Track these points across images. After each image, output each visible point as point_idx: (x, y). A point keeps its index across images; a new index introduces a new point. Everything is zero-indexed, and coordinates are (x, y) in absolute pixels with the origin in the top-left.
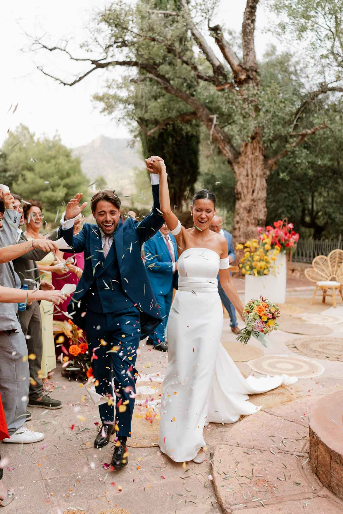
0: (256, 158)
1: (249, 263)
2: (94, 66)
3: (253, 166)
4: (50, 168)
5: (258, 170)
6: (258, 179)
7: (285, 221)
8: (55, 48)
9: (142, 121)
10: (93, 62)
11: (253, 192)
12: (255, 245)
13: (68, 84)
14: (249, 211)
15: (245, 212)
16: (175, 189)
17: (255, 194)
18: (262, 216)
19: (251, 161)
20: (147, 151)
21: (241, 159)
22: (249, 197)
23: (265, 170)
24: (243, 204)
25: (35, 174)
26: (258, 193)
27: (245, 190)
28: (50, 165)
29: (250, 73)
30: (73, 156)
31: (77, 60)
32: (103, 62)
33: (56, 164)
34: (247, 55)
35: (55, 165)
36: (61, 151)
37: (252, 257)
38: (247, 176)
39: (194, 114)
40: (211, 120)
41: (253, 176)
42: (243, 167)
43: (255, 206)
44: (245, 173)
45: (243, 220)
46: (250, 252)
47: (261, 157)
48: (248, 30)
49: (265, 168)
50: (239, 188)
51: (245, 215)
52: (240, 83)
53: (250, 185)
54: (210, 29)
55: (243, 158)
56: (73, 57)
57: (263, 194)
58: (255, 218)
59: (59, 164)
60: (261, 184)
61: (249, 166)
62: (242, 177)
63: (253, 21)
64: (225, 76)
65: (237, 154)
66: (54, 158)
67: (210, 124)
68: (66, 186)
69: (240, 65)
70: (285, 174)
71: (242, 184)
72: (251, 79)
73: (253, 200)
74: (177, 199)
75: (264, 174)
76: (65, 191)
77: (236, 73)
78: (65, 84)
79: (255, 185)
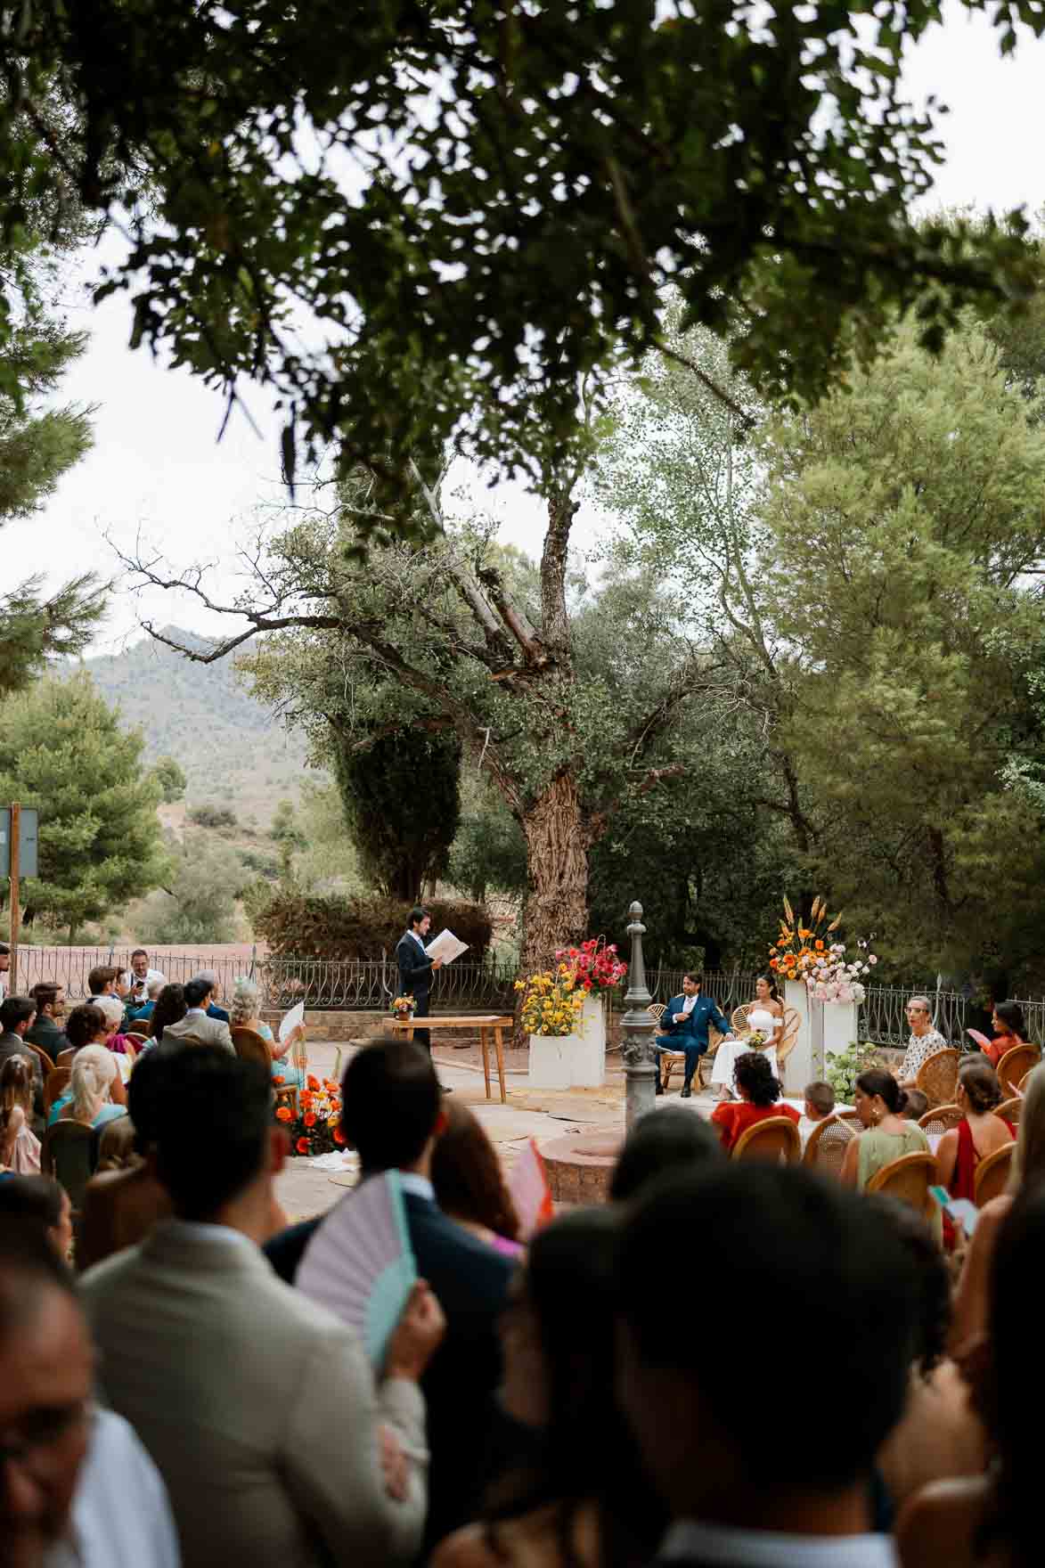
0: (567, 812)
1: (536, 1013)
2: (254, 625)
3: (561, 827)
4: (56, 762)
5: (571, 835)
6: (570, 852)
7: (601, 940)
8: (175, 583)
9: (339, 721)
10: (253, 617)
11: (561, 876)
12: (547, 981)
13: (200, 659)
14: (553, 915)
15: (545, 915)
16: (405, 857)
17: (565, 881)
18: (578, 925)
19: (557, 818)
20: (345, 773)
21: (540, 811)
22: (554, 886)
23: (584, 835)
24: (541, 901)
25: (15, 778)
26: (571, 879)
27: (546, 873)
28: (57, 753)
29: (554, 654)
30: (123, 730)
31: (219, 610)
32: (272, 617)
33: (75, 750)
34: (550, 618)
35: (72, 756)
36: (91, 719)
37: (541, 1003)
38: (550, 845)
39: (448, 718)
40: (482, 736)
41: (560, 847)
42: (542, 827)
43: (564, 904)
44: (545, 839)
45: (540, 931)
46: (539, 994)
47: (577, 810)
48: (552, 574)
49: (583, 831)
50: (534, 867)
51: (545, 921)
52: (538, 671)
53: (555, 863)
54: (479, 574)
55: (542, 809)
56: (212, 602)
57: (581, 882)
58: (565, 929)
59: (82, 752)
60: (575, 860)
61: (553, 826)
62: (539, 846)
63: (562, 558)
64: (509, 655)
65: (531, 801)
66: (71, 734)
67: (478, 742)
68: (99, 811)
69: (534, 639)
70: (621, 845)
71: (539, 859)
72: (557, 664)
73: (560, 893)
74: (410, 879)
75: (583, 842)
76: (97, 824)
77: (528, 654)
78: (194, 658)
79: (564, 864)
